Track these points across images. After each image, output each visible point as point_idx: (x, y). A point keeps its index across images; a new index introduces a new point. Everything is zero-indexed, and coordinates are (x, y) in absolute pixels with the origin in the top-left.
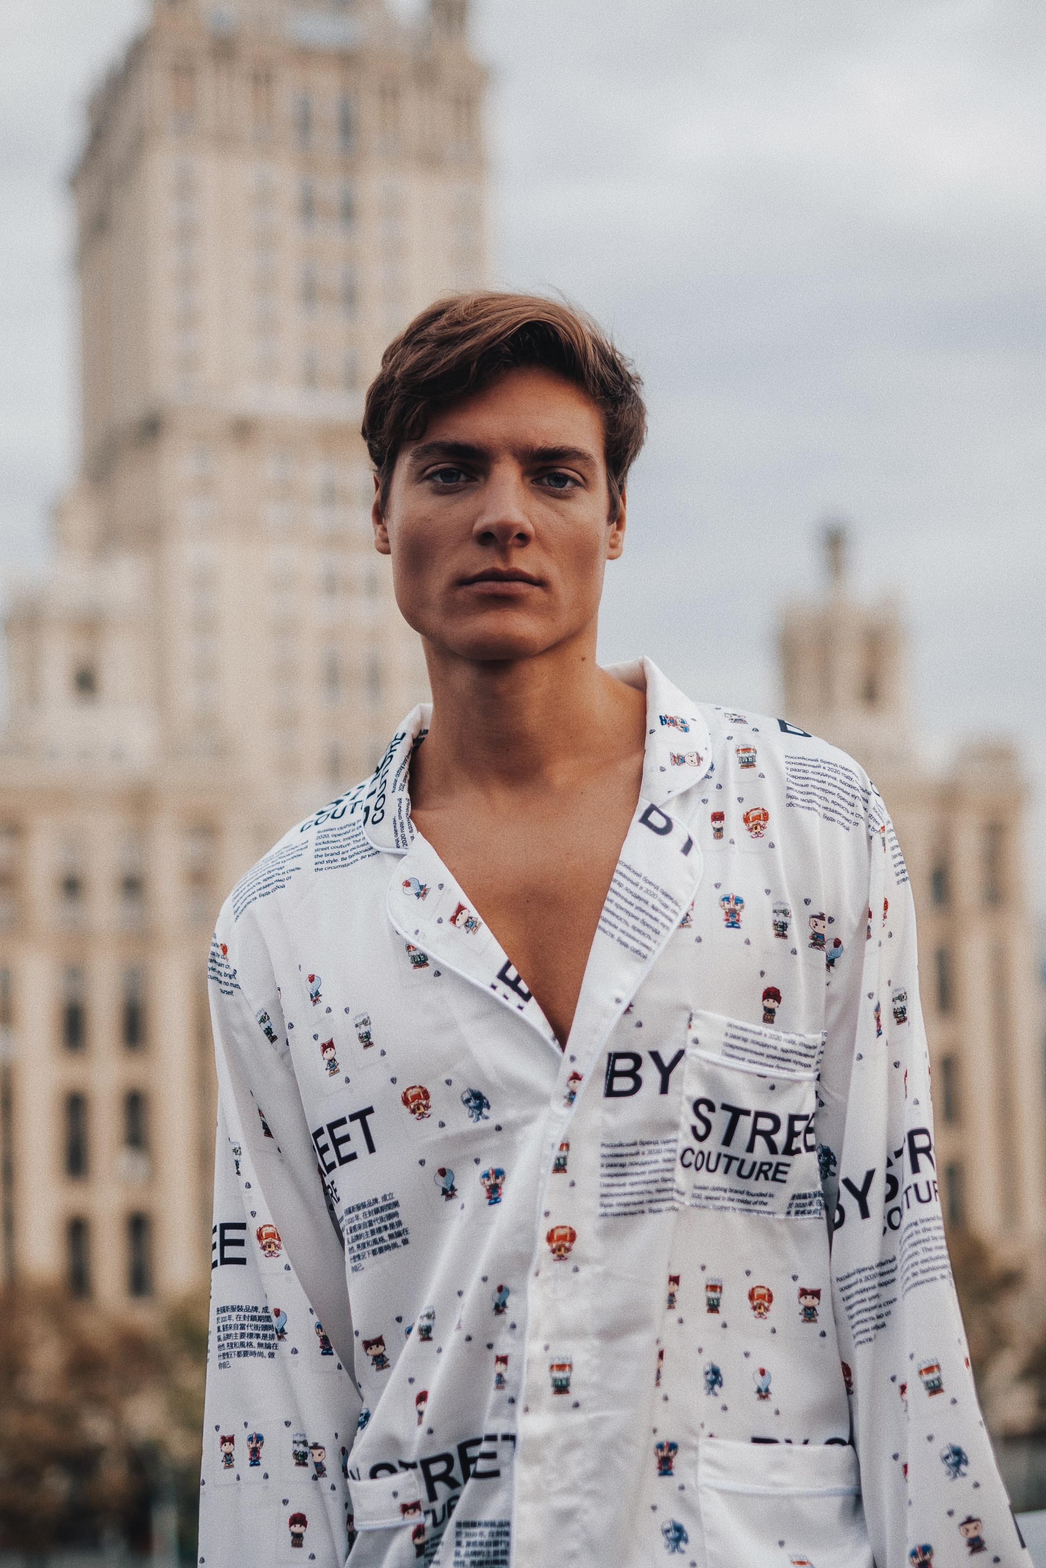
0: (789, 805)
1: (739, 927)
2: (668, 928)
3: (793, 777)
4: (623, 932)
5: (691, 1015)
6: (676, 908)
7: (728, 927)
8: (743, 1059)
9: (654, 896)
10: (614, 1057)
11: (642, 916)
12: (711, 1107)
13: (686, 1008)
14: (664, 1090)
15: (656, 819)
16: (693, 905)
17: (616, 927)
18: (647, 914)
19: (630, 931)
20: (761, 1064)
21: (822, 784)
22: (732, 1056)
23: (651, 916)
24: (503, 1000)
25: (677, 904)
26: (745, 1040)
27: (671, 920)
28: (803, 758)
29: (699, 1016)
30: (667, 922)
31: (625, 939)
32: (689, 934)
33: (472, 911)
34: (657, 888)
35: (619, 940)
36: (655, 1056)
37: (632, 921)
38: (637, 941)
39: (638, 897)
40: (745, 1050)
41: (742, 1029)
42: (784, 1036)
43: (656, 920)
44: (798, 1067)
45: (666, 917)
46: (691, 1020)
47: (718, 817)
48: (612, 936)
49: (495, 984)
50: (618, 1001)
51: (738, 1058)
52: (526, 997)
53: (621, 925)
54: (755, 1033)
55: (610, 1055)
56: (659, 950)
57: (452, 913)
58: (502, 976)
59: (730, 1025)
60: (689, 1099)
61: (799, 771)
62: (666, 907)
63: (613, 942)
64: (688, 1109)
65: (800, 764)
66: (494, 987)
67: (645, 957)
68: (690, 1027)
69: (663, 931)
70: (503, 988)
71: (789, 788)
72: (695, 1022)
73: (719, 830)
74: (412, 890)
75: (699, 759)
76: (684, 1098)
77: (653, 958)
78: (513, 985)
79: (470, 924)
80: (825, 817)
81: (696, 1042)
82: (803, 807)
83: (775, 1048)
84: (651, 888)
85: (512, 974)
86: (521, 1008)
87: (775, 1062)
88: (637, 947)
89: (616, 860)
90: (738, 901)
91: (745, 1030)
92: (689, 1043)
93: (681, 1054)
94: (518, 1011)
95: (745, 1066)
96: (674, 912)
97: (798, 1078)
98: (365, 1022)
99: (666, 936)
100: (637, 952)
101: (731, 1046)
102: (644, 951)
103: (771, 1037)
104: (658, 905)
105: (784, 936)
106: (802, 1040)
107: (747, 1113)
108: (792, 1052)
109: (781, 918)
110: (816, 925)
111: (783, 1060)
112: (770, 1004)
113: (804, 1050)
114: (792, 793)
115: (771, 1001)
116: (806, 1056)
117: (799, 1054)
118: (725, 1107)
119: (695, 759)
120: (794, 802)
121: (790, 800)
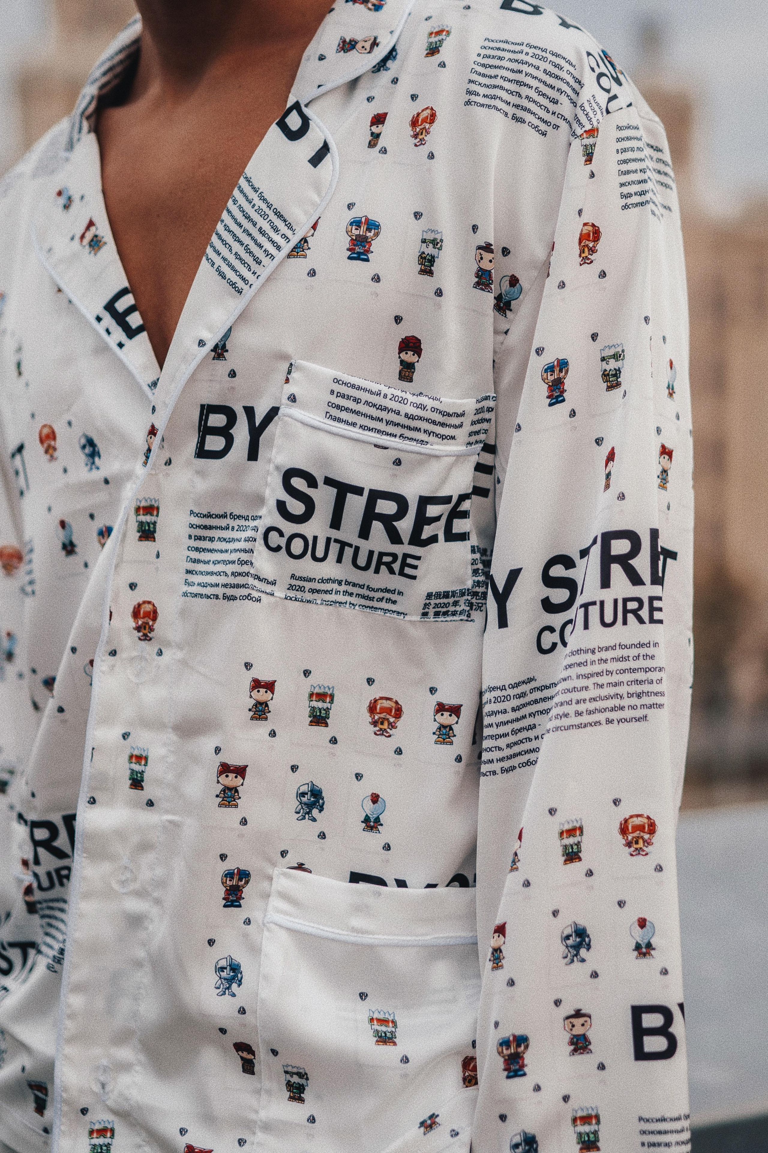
0: (466, 103)
1: (367, 260)
2: (272, 257)
3: (484, 65)
4: (225, 259)
5: (291, 364)
6: (289, 233)
7: (350, 258)
8: (354, 424)
9: (265, 216)
10: (207, 410)
11: (247, 240)
12: (312, 482)
13: (284, 357)
14: (253, 454)
15: (294, 122)
16: (314, 227)
17: (219, 254)
18: (253, 239)
19: (231, 258)
20: (379, 431)
21: (518, 74)
22: (339, 420)
23: (256, 242)
24: (104, 334)
25: (290, 226)
26: (357, 401)
27: (278, 248)
28: (507, 42)
29: (300, 368)
30: (272, 250)
31: (225, 269)
32: (300, 265)
33: (104, 229)
34: (269, 206)
35: (218, 270)
36: (249, 411)
37: (236, 247)
38: (236, 271)
39: (248, 217)
40: (357, 413)
41: (353, 386)
42: (411, 398)
43: (260, 246)
44: (432, 439)
45: (273, 242)
46: (289, 372)
47: (379, 119)
48: (213, 265)
49: (101, 316)
50: (201, 343)
51: (347, 423)
52: (131, 333)
53: (224, 251)
54: (371, 392)
55: (202, 407)
56: (257, 284)
57: (82, 229)
58: (110, 307)
59: (337, 381)
60: (277, 468)
61: (494, 57)
62: (276, 230)
63: (213, 271)
64: (276, 480)
65: (498, 49)
66: (99, 319)
67: (240, 292)
68: (287, 381)
69: (265, 260)
70: (108, 320)
71: (471, 81)
72: (294, 375)
73: (376, 136)
74: (61, 201)
75: (375, 43)
76: (271, 467)
77: (249, 293)
78: (120, 319)
79: (96, 244)
80: (515, 118)
81: (293, 399)
82: (482, 105)
83: (398, 413)
84: (264, 206)
85: (121, 305)
86: (121, 345)
87: (398, 431)
88: (235, 278)
89: (240, 171)
90: (373, 226)
91: (359, 388)
92: (285, 401)
93: (274, 412)
94: (117, 349)
95: (355, 432)
96: (284, 236)
97: (437, 453)
99: (269, 265)
100: (233, 285)
101: (338, 407)
102: (240, 284)
103: (394, 398)
104: (266, 227)
105: (430, 273)
106: (436, 404)
107: (358, 491)
108: (420, 418)
109: (430, 250)
110: (482, 258)
111: (409, 428)
112: (409, 357)
113: (438, 418)
114: (473, 87)
115: (410, 353)
116: (443, 425)
117: (434, 422)
118: (329, 481)
119: (368, 45)
120: (473, 98)
121: (468, 97)
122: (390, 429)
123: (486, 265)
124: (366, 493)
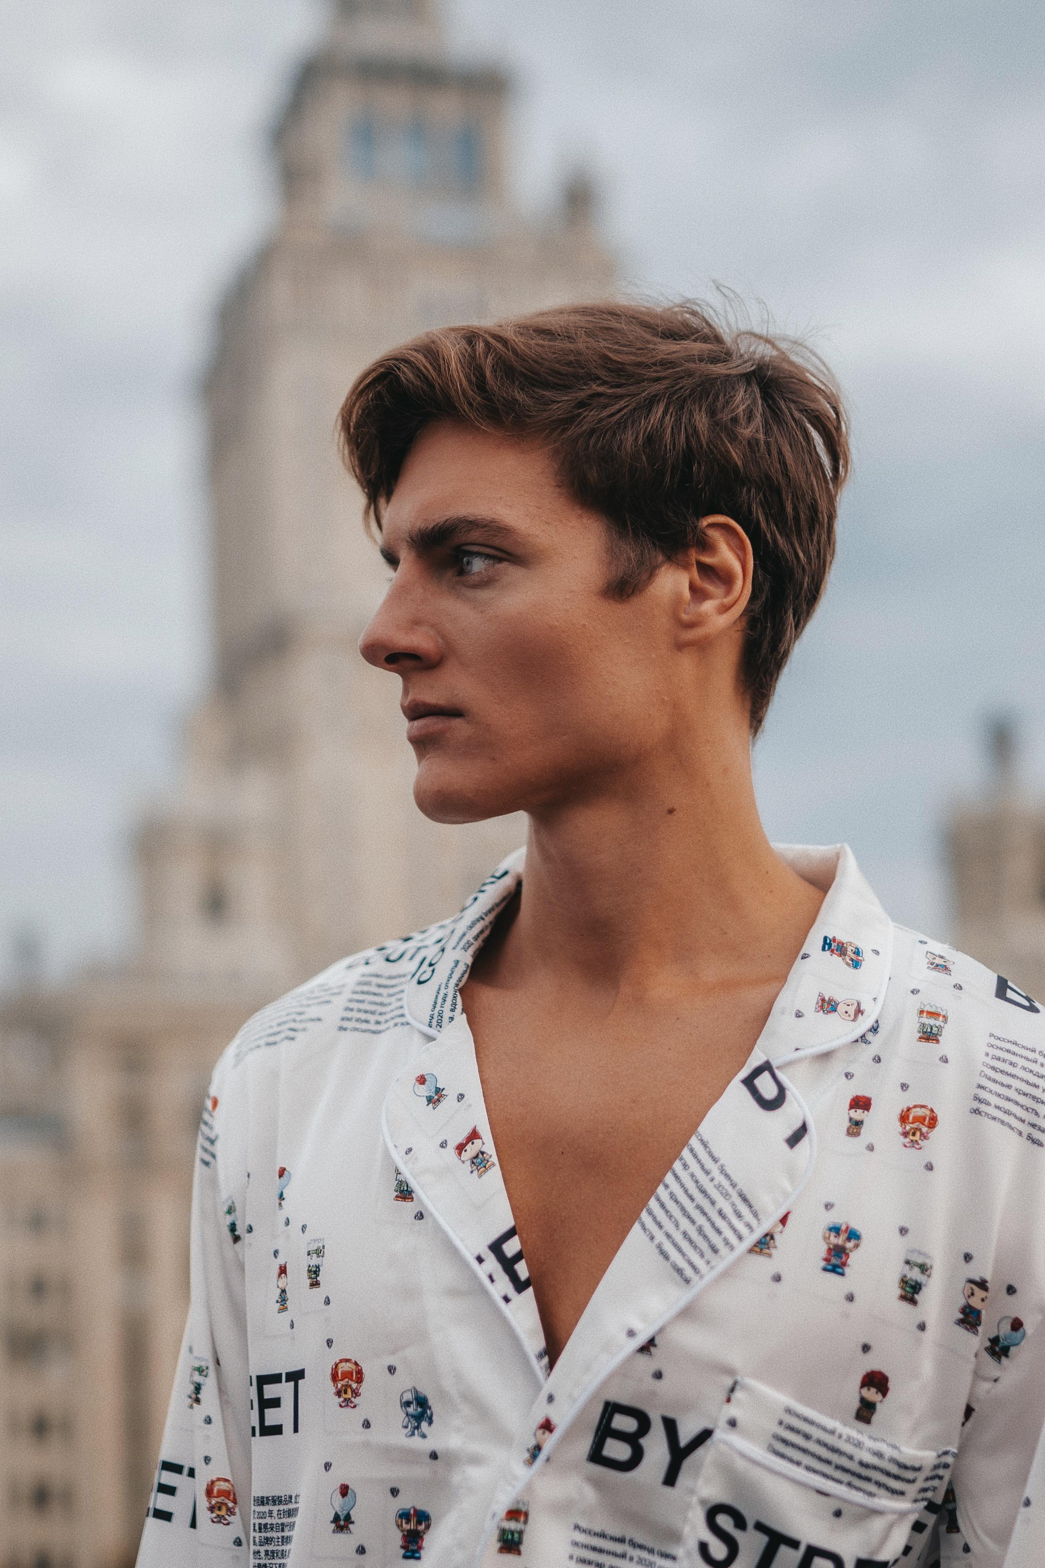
0: (975, 1111)
1: (842, 1274)
2: (732, 1248)
3: (993, 1068)
4: (668, 1236)
5: (736, 1382)
6: (753, 1222)
7: (825, 1269)
8: (798, 1464)
9: (726, 1195)
10: (613, 1408)
11: (701, 1220)
12: (739, 1522)
13: (729, 1371)
14: (670, 1479)
15: (766, 1086)
16: (784, 1220)
17: (660, 1226)
18: (709, 1220)
19: (678, 1237)
20: (825, 1475)
21: (1034, 1089)
22: (782, 1456)
23: (713, 1225)
24: (486, 1282)
25: (755, 1215)
26: (807, 1437)
27: (740, 1238)
28: (1015, 1044)
29: (746, 1388)
30: (733, 1239)
31: (668, 1247)
32: (763, 1265)
33: (487, 1144)
34: (734, 1185)
35: (659, 1247)
36: (670, 1426)
37: (685, 1224)
38: (684, 1255)
39: (703, 1192)
40: (804, 1451)
41: (806, 1420)
42: (869, 1443)
43: (719, 1232)
44: (882, 1492)
45: (735, 1230)
46: (732, 1390)
47: (861, 1103)
48: (652, 1238)
49: (483, 1256)
50: (631, 1333)
51: (791, 1460)
52: (520, 1286)
53: (669, 1226)
54: (824, 1429)
55: (607, 1404)
56: (709, 1276)
57: (461, 1138)
58: (496, 1247)
59: (789, 1411)
60: (703, 1502)
61: (1004, 1061)
62: (739, 1216)
63: (651, 1248)
64: (698, 1517)
65: (1008, 1051)
66: (480, 1260)
67: (687, 1281)
68: (728, 1400)
69: (723, 1250)
70: (492, 1264)
71: (980, 1087)
72: (738, 1395)
73: (858, 1124)
74: (424, 1091)
75: (859, 1011)
76: (695, 1500)
77: (698, 1285)
78: (508, 1265)
79: (479, 1162)
80: (1029, 1138)
81: (733, 1423)
82: (994, 1118)
83: (851, 1458)
84: (726, 1183)
85: (512, 1247)
86: (507, 1299)
87: (846, 1478)
88: (682, 1263)
89: (693, 1128)
90: (853, 1236)
91: (811, 1422)
92: (722, 1423)
93: (706, 1434)
94: (501, 1303)
95: (799, 1473)
96: (748, 1226)
97: (882, 1507)
98: (319, 1252)
99: (727, 1258)
100: (680, 1271)
101: (785, 1442)
102: (689, 1272)
103: (849, 1440)
104: (728, 1211)
105: (913, 1302)
106: (895, 1454)
107: (794, 1544)
108: (875, 1468)
109: (915, 1275)
110: (973, 1294)
111: (860, 1477)
112: (871, 1394)
113: (894, 1469)
114: (983, 1094)
115: (873, 1390)
116: (897, 1477)
117: (888, 1474)
118: (760, 1527)
119: (852, 1010)
120: (983, 1108)
121: (976, 1105)
122: (838, 1474)
123: (975, 1302)
124: (803, 1548)
